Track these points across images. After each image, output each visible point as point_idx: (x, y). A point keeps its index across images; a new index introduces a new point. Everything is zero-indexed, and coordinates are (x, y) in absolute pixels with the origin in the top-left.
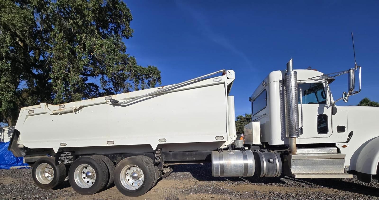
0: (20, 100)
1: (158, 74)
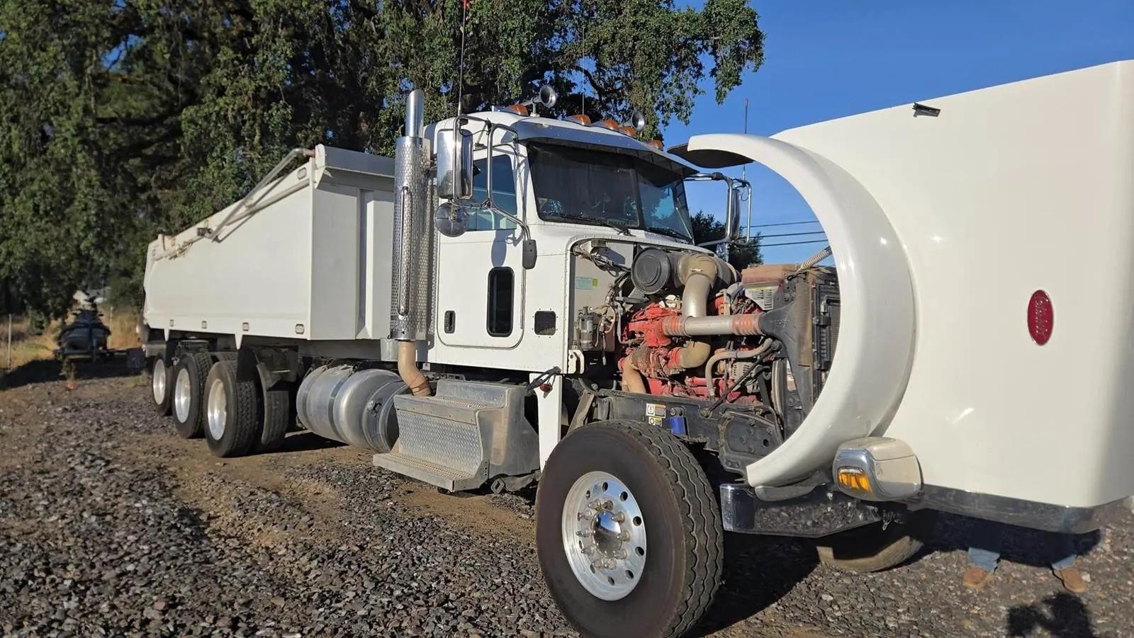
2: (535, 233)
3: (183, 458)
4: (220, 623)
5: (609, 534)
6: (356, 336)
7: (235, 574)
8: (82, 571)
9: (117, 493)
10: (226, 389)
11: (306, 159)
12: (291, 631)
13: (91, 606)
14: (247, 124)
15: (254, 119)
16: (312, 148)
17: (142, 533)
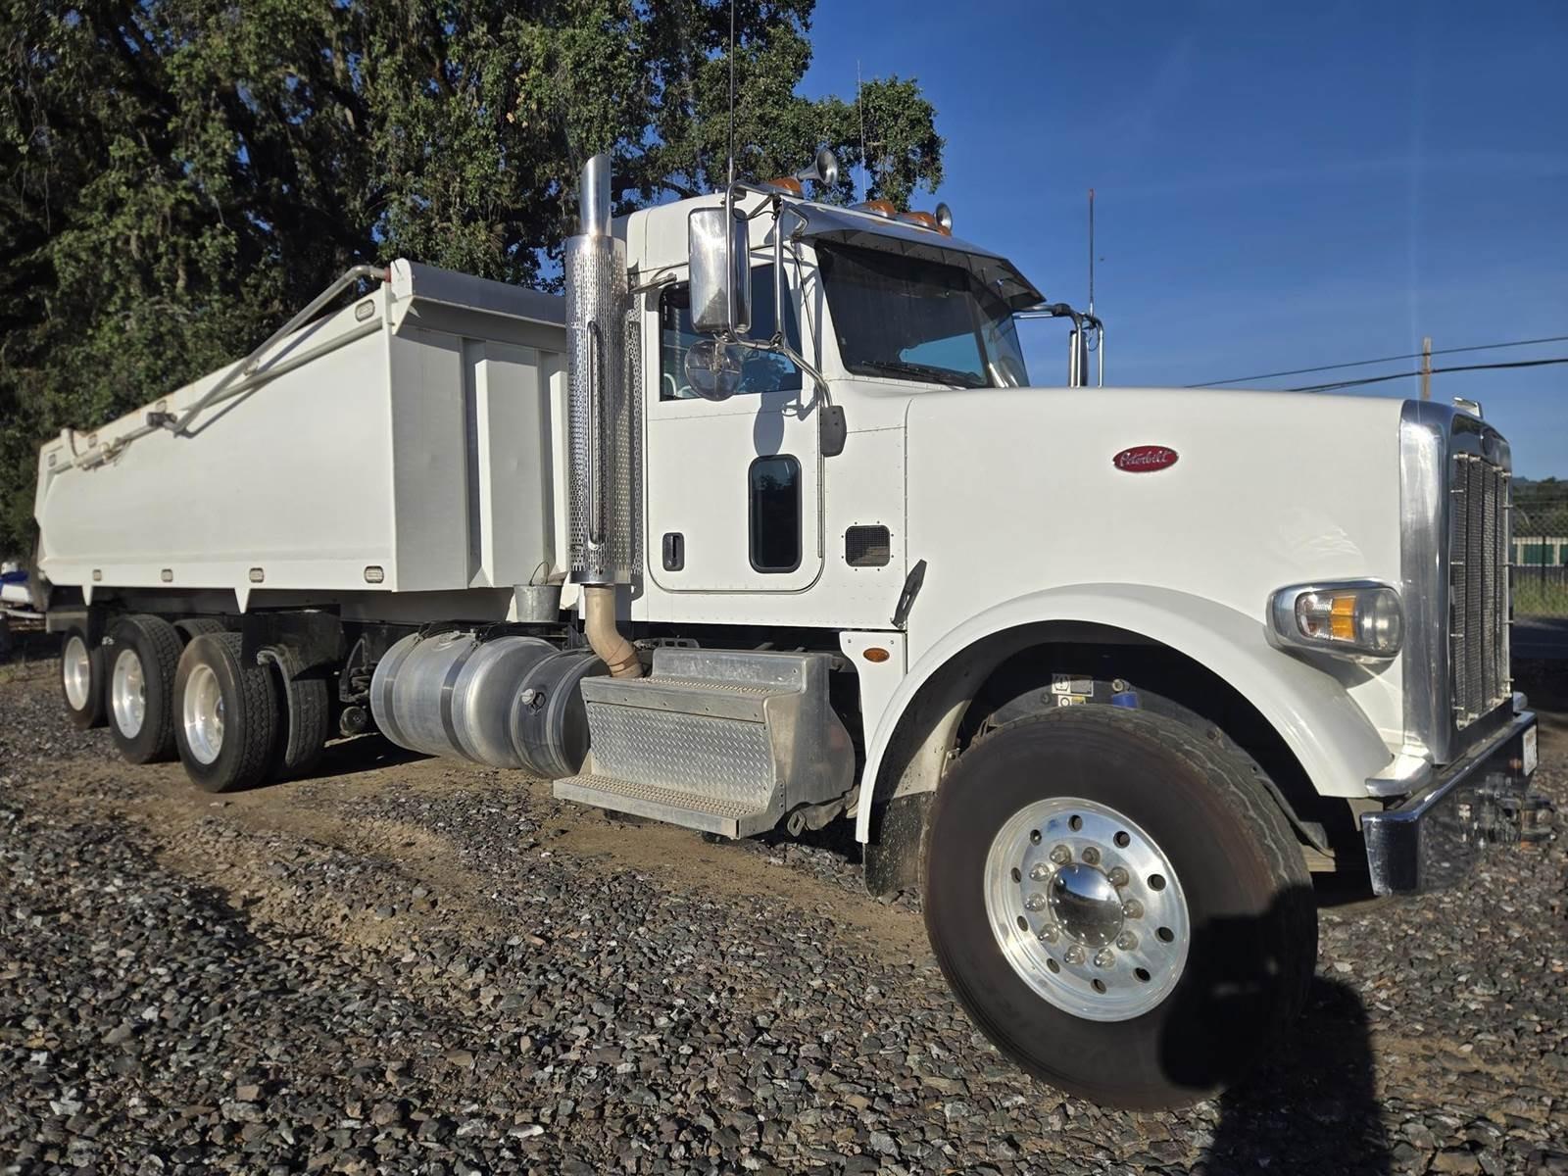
2: (838, 396)
3: (149, 798)
4: (379, 1120)
5: (1086, 904)
6: (469, 583)
7: (350, 1008)
8: (57, 1028)
9: (61, 868)
10: (220, 679)
11: (374, 285)
12: (518, 1120)
13: (107, 1106)
14: (164, 260)
15: (176, 254)
16: (385, 265)
17: (141, 941)
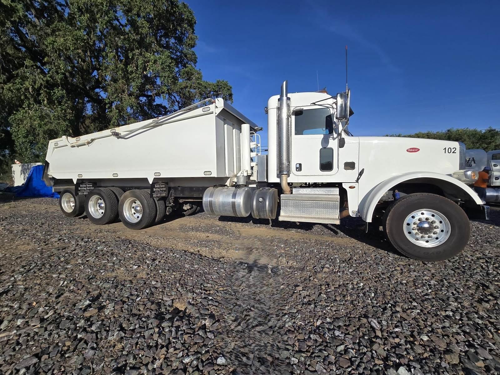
0: (84, 127)
1: (228, 89)
